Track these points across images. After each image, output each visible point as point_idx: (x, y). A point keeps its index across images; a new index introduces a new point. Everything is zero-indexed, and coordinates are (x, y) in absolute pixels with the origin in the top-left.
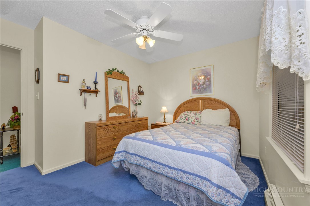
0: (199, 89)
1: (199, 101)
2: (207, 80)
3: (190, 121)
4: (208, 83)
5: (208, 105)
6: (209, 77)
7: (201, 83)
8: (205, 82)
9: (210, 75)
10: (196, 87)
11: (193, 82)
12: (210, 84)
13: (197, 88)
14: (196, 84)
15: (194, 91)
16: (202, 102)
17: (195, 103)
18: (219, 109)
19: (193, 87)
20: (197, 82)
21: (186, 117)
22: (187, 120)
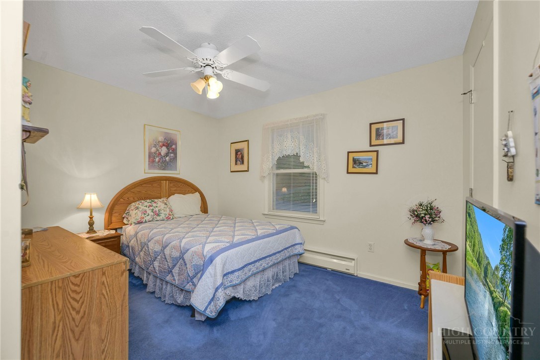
0: (159, 161)
1: (162, 181)
2: (171, 151)
3: (162, 216)
4: (172, 155)
5: (175, 189)
6: (174, 147)
7: (162, 154)
8: (168, 153)
9: (176, 144)
10: (153, 159)
11: (150, 149)
12: (175, 158)
13: (157, 159)
14: (155, 153)
15: (151, 164)
16: (166, 183)
17: (155, 185)
18: (187, 193)
19: (149, 157)
20: (158, 150)
21: (153, 210)
22: (158, 215)
